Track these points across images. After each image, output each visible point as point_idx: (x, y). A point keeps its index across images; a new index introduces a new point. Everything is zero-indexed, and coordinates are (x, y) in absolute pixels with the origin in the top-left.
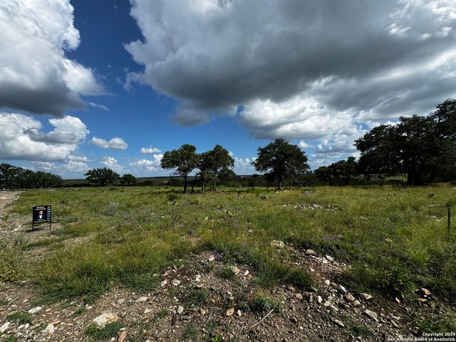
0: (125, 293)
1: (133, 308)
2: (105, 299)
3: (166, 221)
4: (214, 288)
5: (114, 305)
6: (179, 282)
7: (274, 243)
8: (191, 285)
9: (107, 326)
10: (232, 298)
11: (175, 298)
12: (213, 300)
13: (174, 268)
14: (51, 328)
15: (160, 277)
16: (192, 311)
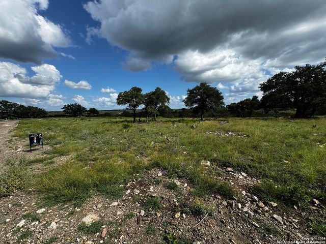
0: (101, 199)
1: (108, 211)
2: (88, 204)
3: (124, 144)
4: (164, 197)
5: (95, 208)
6: (139, 191)
7: (203, 163)
8: (147, 194)
9: (92, 224)
10: (177, 204)
11: (137, 203)
12: (164, 205)
13: (133, 181)
14: (54, 225)
15: (124, 187)
16: (151, 214)
